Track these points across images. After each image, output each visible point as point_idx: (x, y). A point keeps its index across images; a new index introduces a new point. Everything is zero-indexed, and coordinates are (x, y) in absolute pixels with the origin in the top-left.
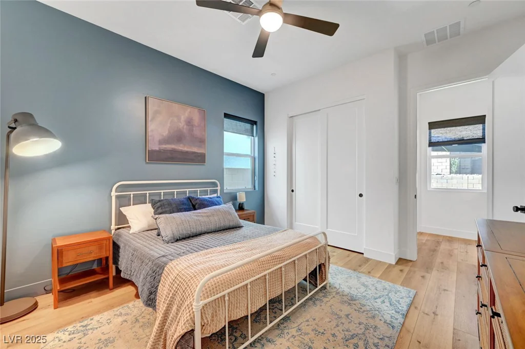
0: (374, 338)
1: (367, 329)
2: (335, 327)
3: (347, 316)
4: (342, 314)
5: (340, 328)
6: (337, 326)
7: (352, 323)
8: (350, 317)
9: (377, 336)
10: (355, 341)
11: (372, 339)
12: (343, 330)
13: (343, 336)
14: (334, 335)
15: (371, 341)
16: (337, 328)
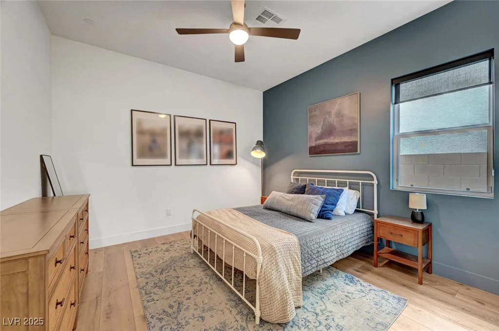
0: (167, 323)
1: (178, 324)
2: (195, 302)
3: (203, 318)
4: (207, 315)
5: (192, 306)
6: (196, 305)
7: (192, 317)
8: (200, 319)
9: (166, 327)
10: (175, 309)
11: (167, 321)
12: (189, 306)
13: (184, 303)
14: (189, 298)
15: (166, 318)
16: (193, 303)
